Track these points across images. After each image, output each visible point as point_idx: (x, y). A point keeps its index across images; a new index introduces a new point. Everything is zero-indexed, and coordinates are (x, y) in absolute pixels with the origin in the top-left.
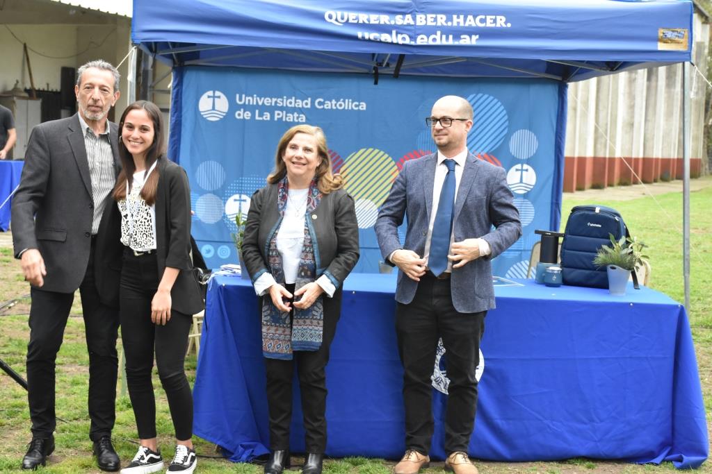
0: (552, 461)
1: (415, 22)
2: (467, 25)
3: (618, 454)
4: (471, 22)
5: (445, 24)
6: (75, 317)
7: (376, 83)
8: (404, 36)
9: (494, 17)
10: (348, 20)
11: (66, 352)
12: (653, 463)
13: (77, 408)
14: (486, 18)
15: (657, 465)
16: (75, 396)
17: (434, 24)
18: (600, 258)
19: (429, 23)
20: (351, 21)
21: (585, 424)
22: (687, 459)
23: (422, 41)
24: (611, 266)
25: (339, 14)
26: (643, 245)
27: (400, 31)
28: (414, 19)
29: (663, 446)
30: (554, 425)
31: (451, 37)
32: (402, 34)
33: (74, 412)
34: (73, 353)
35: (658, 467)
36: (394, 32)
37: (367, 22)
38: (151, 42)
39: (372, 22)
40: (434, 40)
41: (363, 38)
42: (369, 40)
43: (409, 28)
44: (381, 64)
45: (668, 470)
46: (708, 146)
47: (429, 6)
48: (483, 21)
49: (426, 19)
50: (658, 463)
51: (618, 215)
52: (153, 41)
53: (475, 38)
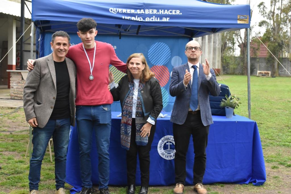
0: (207, 184)
1: (145, 13)
2: (165, 13)
3: (232, 181)
4: (167, 12)
5: (156, 13)
6: (2, 132)
7: (120, 38)
8: (140, 18)
9: (175, 11)
10: (118, 11)
11: (3, 146)
12: (246, 184)
13: (12, 169)
14: (172, 11)
15: (247, 184)
16: (10, 164)
17: (152, 13)
18: (222, 104)
19: (150, 13)
20: (120, 12)
21: (219, 169)
22: (257, 181)
23: (148, 20)
24: (227, 107)
25: (115, 9)
26: (238, 99)
27: (139, 16)
28: (144, 11)
29: (249, 177)
30: (208, 170)
31: (159, 18)
32: (140, 17)
33: (11, 171)
34: (5, 146)
35: (247, 185)
36: (137, 16)
37: (126, 12)
38: (39, 20)
39: (128, 12)
40: (152, 19)
41: (125, 18)
42: (127, 19)
43: (142, 15)
44: (125, 30)
45: (251, 186)
46: (222, 64)
47: (150, 6)
48: (171, 12)
49: (149, 11)
50: (247, 183)
51: (228, 87)
52: (40, 20)
53: (168, 19)
